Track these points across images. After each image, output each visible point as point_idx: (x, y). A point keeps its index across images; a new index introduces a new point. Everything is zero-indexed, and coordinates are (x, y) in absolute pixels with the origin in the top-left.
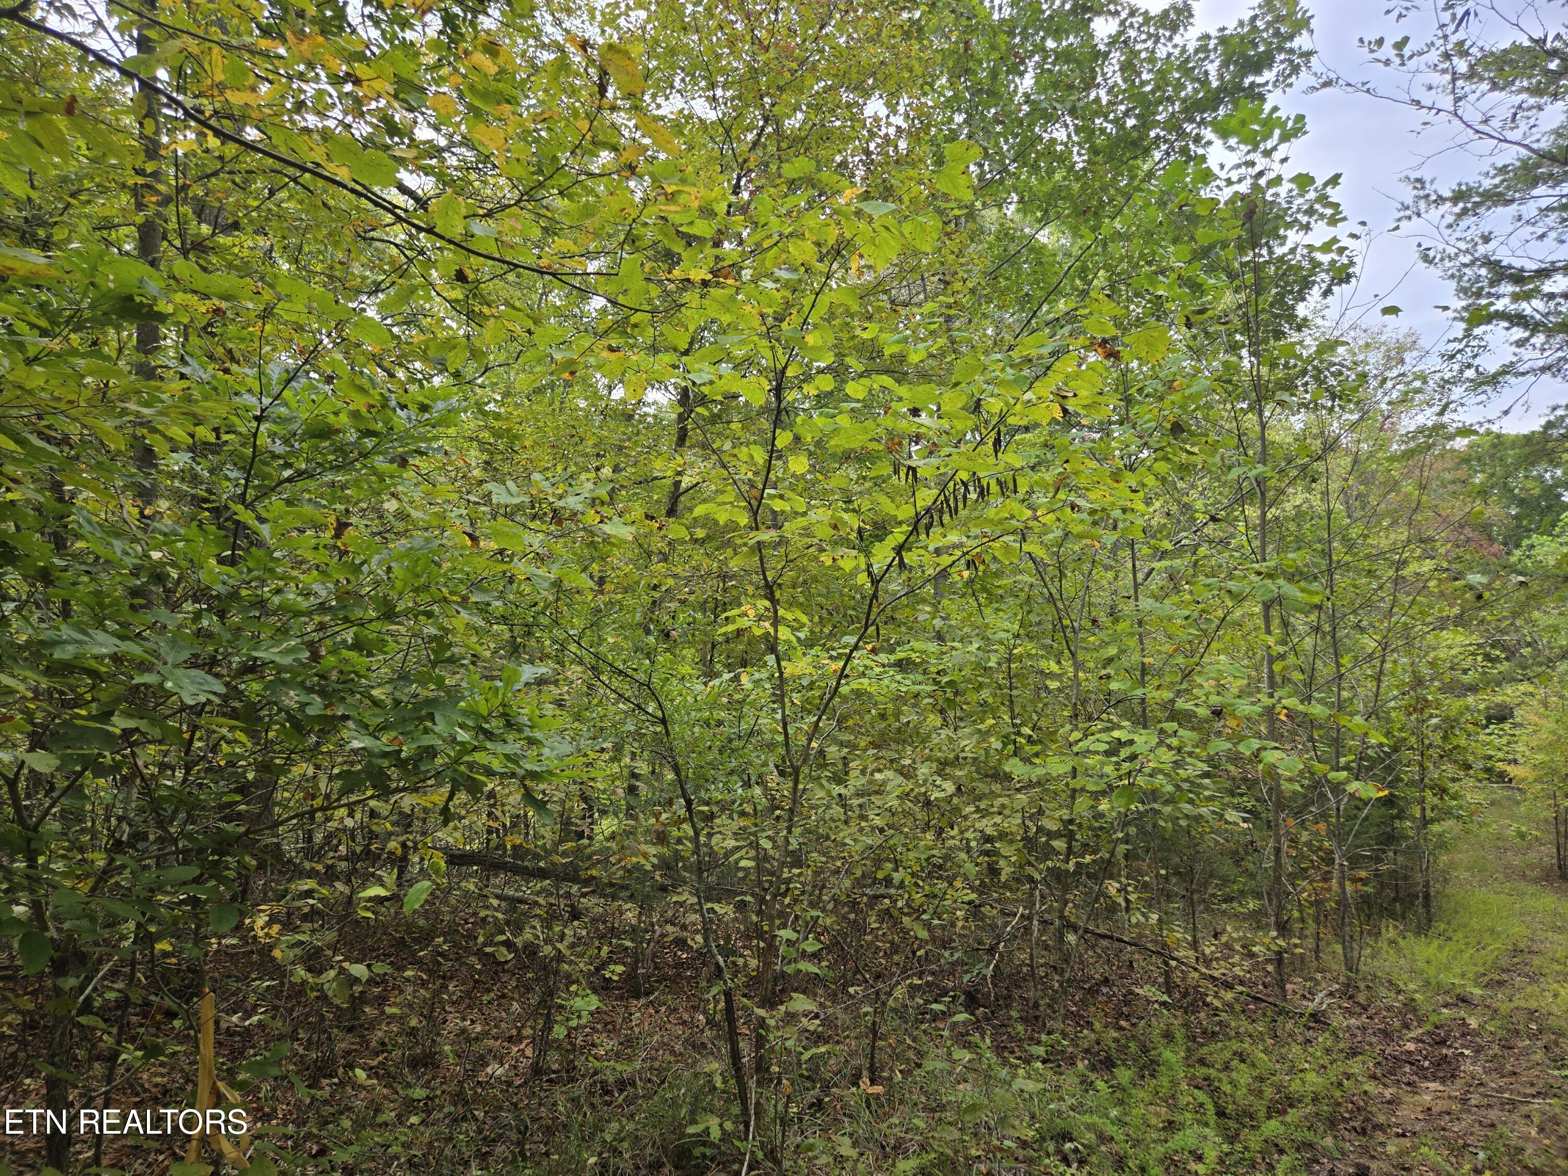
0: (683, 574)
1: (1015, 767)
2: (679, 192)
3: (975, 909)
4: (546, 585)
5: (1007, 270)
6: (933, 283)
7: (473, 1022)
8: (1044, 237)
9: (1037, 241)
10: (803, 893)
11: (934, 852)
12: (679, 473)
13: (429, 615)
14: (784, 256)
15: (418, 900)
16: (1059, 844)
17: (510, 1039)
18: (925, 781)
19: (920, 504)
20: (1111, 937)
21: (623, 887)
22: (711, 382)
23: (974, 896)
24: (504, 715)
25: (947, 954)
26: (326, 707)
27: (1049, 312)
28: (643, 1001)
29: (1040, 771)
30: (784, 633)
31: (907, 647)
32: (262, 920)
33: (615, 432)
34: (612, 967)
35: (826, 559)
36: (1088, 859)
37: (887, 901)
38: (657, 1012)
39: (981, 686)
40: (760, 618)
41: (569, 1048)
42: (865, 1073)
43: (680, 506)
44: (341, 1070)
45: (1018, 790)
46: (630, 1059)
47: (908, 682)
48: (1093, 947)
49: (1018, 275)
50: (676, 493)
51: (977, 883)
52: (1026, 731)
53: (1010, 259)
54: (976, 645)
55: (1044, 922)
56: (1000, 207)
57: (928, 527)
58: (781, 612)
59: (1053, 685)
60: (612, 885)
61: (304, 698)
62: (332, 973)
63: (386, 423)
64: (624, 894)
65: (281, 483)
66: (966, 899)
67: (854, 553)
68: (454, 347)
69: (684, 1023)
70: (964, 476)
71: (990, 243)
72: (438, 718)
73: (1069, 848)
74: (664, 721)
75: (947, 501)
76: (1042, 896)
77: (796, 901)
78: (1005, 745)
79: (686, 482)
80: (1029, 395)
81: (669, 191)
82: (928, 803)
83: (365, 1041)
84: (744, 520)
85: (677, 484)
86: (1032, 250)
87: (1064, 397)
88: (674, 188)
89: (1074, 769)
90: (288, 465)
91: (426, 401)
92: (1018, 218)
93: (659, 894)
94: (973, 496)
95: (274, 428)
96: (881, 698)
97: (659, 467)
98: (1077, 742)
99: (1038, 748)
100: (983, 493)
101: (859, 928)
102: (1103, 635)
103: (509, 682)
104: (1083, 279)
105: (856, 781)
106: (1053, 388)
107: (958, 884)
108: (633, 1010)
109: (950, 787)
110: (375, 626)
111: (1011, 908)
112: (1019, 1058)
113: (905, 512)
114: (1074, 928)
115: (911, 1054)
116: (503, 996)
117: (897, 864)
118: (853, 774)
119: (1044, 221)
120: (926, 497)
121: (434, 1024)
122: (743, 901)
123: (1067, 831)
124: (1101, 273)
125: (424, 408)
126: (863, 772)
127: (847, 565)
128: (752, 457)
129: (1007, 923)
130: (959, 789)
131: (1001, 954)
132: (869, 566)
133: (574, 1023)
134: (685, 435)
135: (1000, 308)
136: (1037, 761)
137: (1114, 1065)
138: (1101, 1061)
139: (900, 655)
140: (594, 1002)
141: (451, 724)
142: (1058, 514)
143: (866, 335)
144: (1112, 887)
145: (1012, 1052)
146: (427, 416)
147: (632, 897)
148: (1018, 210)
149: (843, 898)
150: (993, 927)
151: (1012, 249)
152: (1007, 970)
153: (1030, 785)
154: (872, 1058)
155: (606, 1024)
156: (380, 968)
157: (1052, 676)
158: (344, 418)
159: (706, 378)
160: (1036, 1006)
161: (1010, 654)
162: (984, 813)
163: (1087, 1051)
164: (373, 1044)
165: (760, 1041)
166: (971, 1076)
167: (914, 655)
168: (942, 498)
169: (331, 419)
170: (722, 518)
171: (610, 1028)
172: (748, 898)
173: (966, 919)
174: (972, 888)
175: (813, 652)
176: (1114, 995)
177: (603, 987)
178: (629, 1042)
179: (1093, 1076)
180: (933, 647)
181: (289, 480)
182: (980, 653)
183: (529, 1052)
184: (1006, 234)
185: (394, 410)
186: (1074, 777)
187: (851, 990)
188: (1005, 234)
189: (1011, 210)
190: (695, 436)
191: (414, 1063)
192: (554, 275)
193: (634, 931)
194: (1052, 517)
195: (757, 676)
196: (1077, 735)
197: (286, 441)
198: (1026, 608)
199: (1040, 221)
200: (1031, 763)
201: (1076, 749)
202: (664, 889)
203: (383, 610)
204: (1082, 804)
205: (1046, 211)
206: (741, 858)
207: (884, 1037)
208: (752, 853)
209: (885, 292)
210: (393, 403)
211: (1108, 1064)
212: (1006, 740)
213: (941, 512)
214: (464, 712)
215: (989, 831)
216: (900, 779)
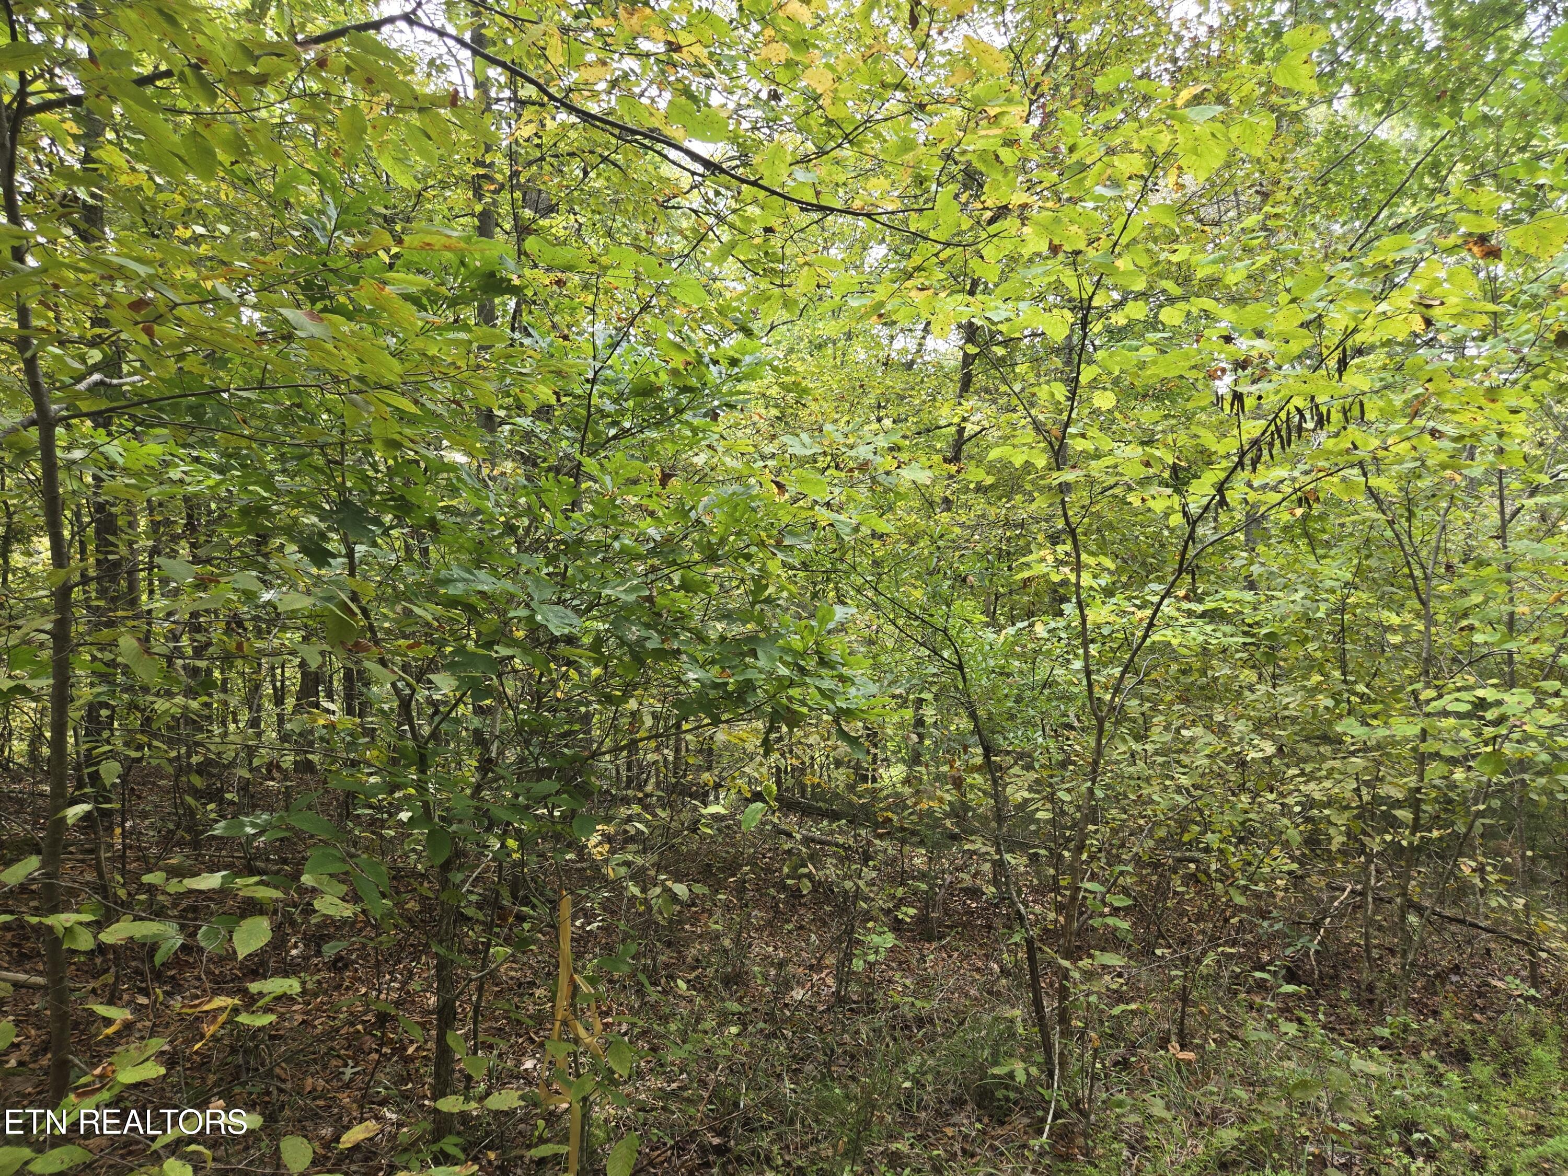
0: (968, 523)
1: (1350, 728)
2: (1002, 113)
3: (1296, 879)
4: (848, 530)
5: (1339, 175)
6: (1249, 196)
7: (776, 948)
8: (1382, 133)
9: (1377, 137)
10: (1100, 850)
11: (1251, 816)
12: (964, 419)
13: (748, 557)
14: (1109, 171)
15: (753, 819)
16: (1404, 814)
17: (811, 967)
18: (1241, 739)
19: (1245, 437)
20: (1462, 922)
21: (914, 833)
22: (1008, 320)
23: (1295, 866)
24: (817, 652)
25: (1265, 924)
26: (663, 642)
27: (1390, 216)
28: (934, 945)
29: (1382, 732)
30: (1086, 580)
31: (1218, 596)
32: (595, 839)
33: (896, 382)
34: (904, 909)
35: (1134, 499)
36: (1435, 834)
37: (1192, 866)
38: (950, 956)
39: (1306, 639)
40: (1060, 563)
41: (869, 982)
42: (1174, 1038)
43: (964, 454)
44: (663, 980)
45: (1353, 753)
46: (926, 998)
47: (1219, 634)
48: (1439, 932)
49: (1352, 178)
50: (960, 441)
51: (1298, 853)
52: (1361, 688)
53: (1341, 162)
54: (1301, 594)
55: (1378, 900)
56: (1330, 102)
57: (1255, 463)
58: (1084, 556)
59: (1395, 639)
60: (903, 829)
61: (644, 633)
62: (658, 890)
63: (700, 379)
64: (915, 839)
65: (609, 440)
66: (1285, 868)
67: (1169, 491)
68: (769, 298)
69: (978, 970)
70: (1298, 402)
71: (1318, 145)
72: (760, 654)
73: (1417, 819)
74: (960, 667)
75: (1278, 430)
76: (1377, 871)
77: (1092, 857)
78: (1338, 703)
79: (970, 429)
80: (1383, 307)
81: (992, 113)
82: (1243, 764)
83: (681, 957)
84: (1041, 462)
85: (961, 430)
86: (1371, 147)
87: (1429, 306)
88: (998, 110)
89: (1424, 731)
90: (615, 424)
91: (736, 356)
92: (1352, 114)
93: (949, 842)
94: (1310, 425)
95: (605, 389)
96: (1185, 651)
97: (946, 413)
98: (1428, 702)
99: (1377, 708)
100: (1322, 421)
101: (1162, 891)
102: (1458, 583)
103: (823, 621)
104: (1435, 176)
105: (1159, 736)
106: (1415, 297)
107: (1276, 851)
108: (926, 952)
109: (1270, 749)
110: (700, 568)
111: (1339, 881)
112: (1351, 1041)
113: (1231, 445)
114: (1419, 910)
115: (1224, 1025)
116: (801, 928)
117: (1207, 827)
118: (1156, 730)
119: (1387, 111)
120: (1253, 428)
121: (742, 947)
122: (1036, 854)
123: (1413, 801)
124: (1459, 166)
125: (734, 362)
126: (1167, 728)
127: (1158, 506)
128: (1053, 395)
129: (1334, 899)
130: (1280, 749)
131: (1326, 930)
132: (1185, 505)
133: (871, 958)
134: (970, 381)
135: (1328, 218)
136: (1375, 723)
137: (1468, 1059)
138: (1450, 1054)
139: (1209, 605)
140: (889, 940)
141: (772, 659)
142: (1414, 442)
143: (1175, 258)
144: (1467, 866)
145: (1343, 1034)
146: (736, 370)
147: (922, 843)
148: (1353, 105)
149: (1146, 858)
150: (1318, 901)
151: (1345, 149)
152: (1333, 948)
153: (1366, 749)
154: (1182, 1023)
155: (900, 963)
156: (699, 889)
157: (1390, 629)
158: (664, 377)
159: (1003, 315)
160: (1371, 988)
161: (1344, 604)
162: (1310, 777)
163: (1434, 1041)
164: (689, 959)
165: (1063, 993)
166: (1295, 1054)
167: (1225, 606)
168: (1273, 427)
169: (652, 377)
170: (1018, 461)
171: (904, 966)
172: (1043, 852)
173: (1286, 890)
174: (1293, 858)
175: (1114, 600)
176: (1465, 985)
177: (897, 927)
178: (924, 982)
179: (1442, 1068)
180: (1249, 596)
181: (615, 437)
182: (1308, 603)
183: (830, 981)
184: (1338, 133)
185: (707, 366)
186: (1424, 740)
187: (1158, 952)
188: (1336, 133)
189: (1342, 105)
190: (980, 380)
191: (727, 981)
192: (869, 216)
193: (923, 876)
194: (1406, 445)
195: (1053, 625)
196: (1431, 693)
197: (615, 401)
198: (1364, 552)
199: (1381, 113)
200: (1368, 725)
201: (1428, 709)
202: (954, 837)
203: (707, 553)
204: (1434, 770)
205: (1389, 102)
206: (1037, 810)
207: (1195, 1004)
208: (1049, 806)
209: (1192, 212)
210: (706, 360)
211: (1461, 1058)
212: (1336, 697)
213: (1271, 445)
214: (783, 650)
215: (1317, 796)
216: (1211, 738)
